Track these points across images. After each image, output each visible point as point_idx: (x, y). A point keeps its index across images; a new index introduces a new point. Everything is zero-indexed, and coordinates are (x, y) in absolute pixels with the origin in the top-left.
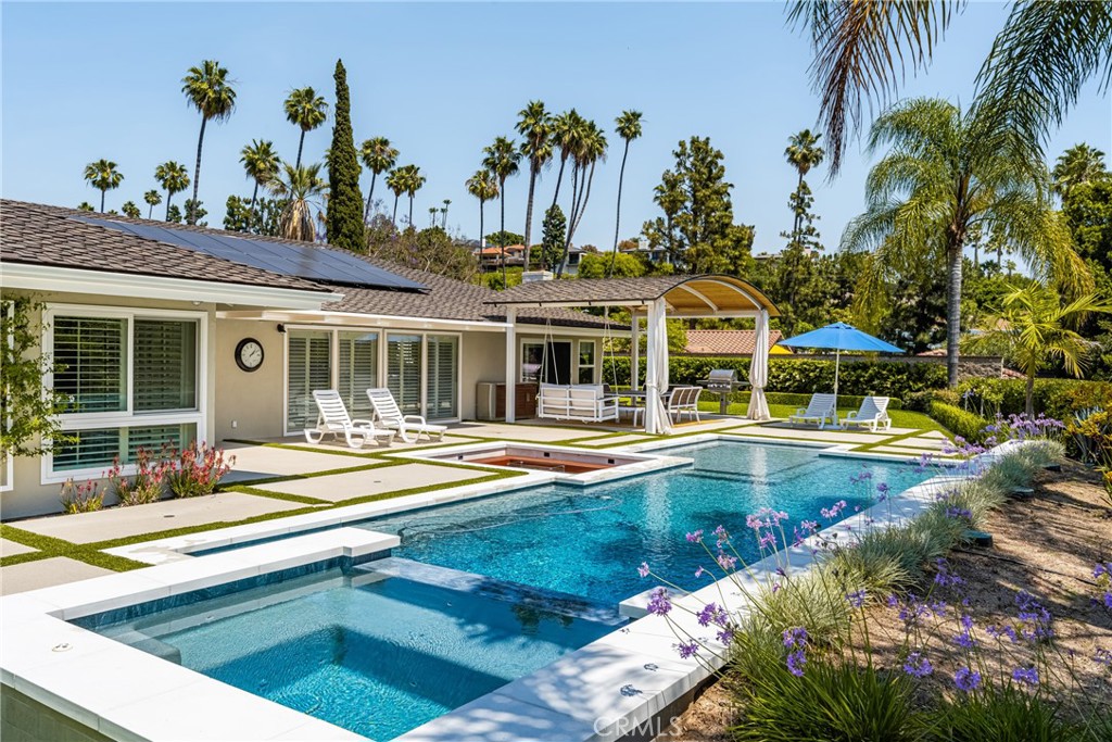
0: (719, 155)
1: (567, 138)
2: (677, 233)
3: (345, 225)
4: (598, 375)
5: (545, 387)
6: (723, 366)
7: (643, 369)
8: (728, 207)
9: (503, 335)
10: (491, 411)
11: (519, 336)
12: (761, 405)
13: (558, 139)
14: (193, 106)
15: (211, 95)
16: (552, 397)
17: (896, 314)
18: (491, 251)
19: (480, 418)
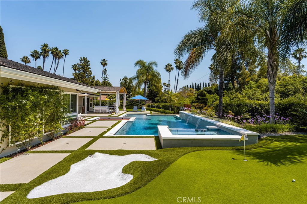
0: (89, 61)
1: (54, 53)
8: (91, 71)
16: (97, 108)
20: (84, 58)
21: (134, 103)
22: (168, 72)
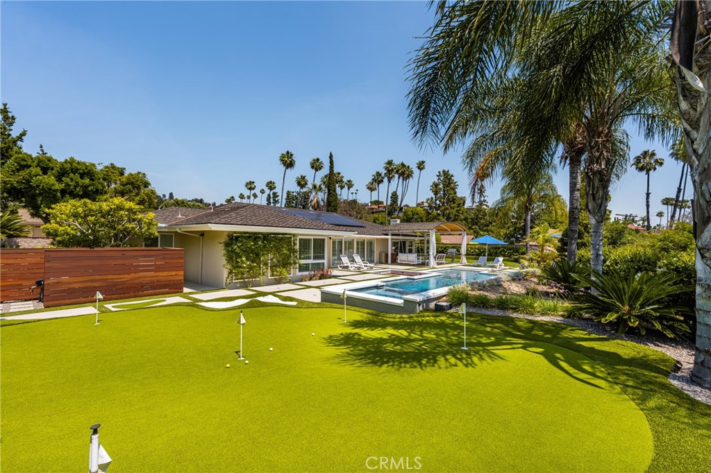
0: (452, 176)
1: (400, 172)
2: (438, 202)
3: (332, 204)
4: (414, 251)
5: (400, 254)
6: (453, 248)
7: (428, 248)
8: (455, 193)
9: (388, 239)
10: (383, 260)
11: (392, 239)
12: (464, 260)
13: (397, 172)
14: (282, 165)
15: (288, 161)
16: (402, 257)
17: (515, 229)
18: (372, 207)
19: (380, 263)
20: (444, 171)
21: (503, 251)
22: (644, 172)
